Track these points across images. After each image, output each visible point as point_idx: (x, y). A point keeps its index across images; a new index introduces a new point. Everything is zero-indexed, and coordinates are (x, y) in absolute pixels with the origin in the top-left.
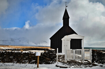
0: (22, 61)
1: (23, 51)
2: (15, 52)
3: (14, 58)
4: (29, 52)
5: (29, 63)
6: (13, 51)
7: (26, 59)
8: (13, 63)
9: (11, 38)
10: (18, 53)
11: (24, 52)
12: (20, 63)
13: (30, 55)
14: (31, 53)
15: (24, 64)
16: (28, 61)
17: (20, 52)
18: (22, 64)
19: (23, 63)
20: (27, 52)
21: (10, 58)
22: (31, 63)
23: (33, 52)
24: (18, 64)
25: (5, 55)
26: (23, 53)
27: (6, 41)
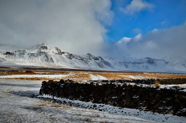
0: (157, 108)
1: (160, 85)
2: (144, 86)
3: (141, 99)
4: (175, 87)
5: (174, 114)
6: (139, 85)
7: (168, 105)
8: (138, 110)
9: (147, 58)
10: (150, 88)
11: (162, 86)
12: (154, 112)
13: (176, 96)
14: (178, 90)
15: (161, 115)
16: (171, 109)
17: (153, 86)
18: (158, 114)
19: (160, 112)
20: (169, 86)
21: (132, 99)
22: (179, 115)
23: (183, 89)
24: (149, 112)
25: (124, 91)
26: (159, 89)
27: (139, 63)
